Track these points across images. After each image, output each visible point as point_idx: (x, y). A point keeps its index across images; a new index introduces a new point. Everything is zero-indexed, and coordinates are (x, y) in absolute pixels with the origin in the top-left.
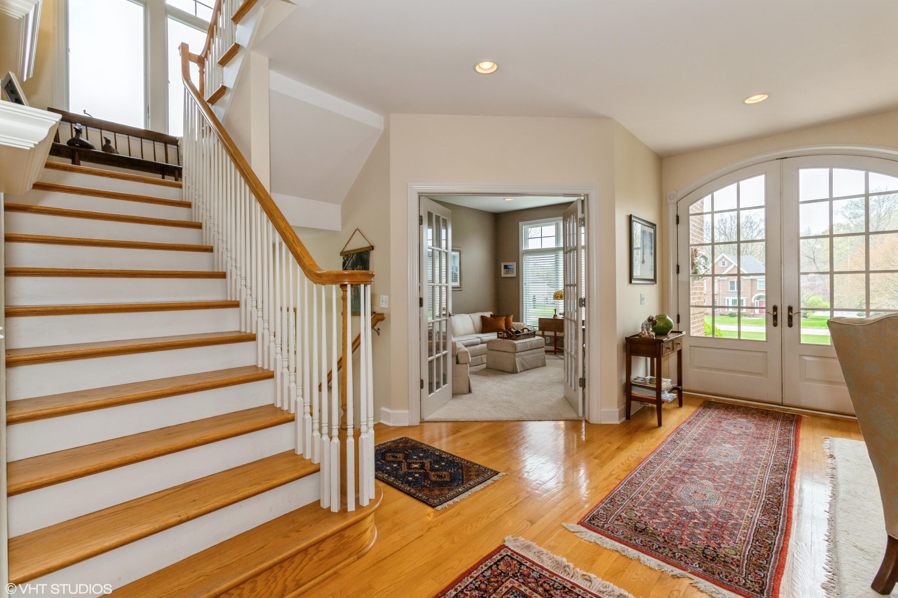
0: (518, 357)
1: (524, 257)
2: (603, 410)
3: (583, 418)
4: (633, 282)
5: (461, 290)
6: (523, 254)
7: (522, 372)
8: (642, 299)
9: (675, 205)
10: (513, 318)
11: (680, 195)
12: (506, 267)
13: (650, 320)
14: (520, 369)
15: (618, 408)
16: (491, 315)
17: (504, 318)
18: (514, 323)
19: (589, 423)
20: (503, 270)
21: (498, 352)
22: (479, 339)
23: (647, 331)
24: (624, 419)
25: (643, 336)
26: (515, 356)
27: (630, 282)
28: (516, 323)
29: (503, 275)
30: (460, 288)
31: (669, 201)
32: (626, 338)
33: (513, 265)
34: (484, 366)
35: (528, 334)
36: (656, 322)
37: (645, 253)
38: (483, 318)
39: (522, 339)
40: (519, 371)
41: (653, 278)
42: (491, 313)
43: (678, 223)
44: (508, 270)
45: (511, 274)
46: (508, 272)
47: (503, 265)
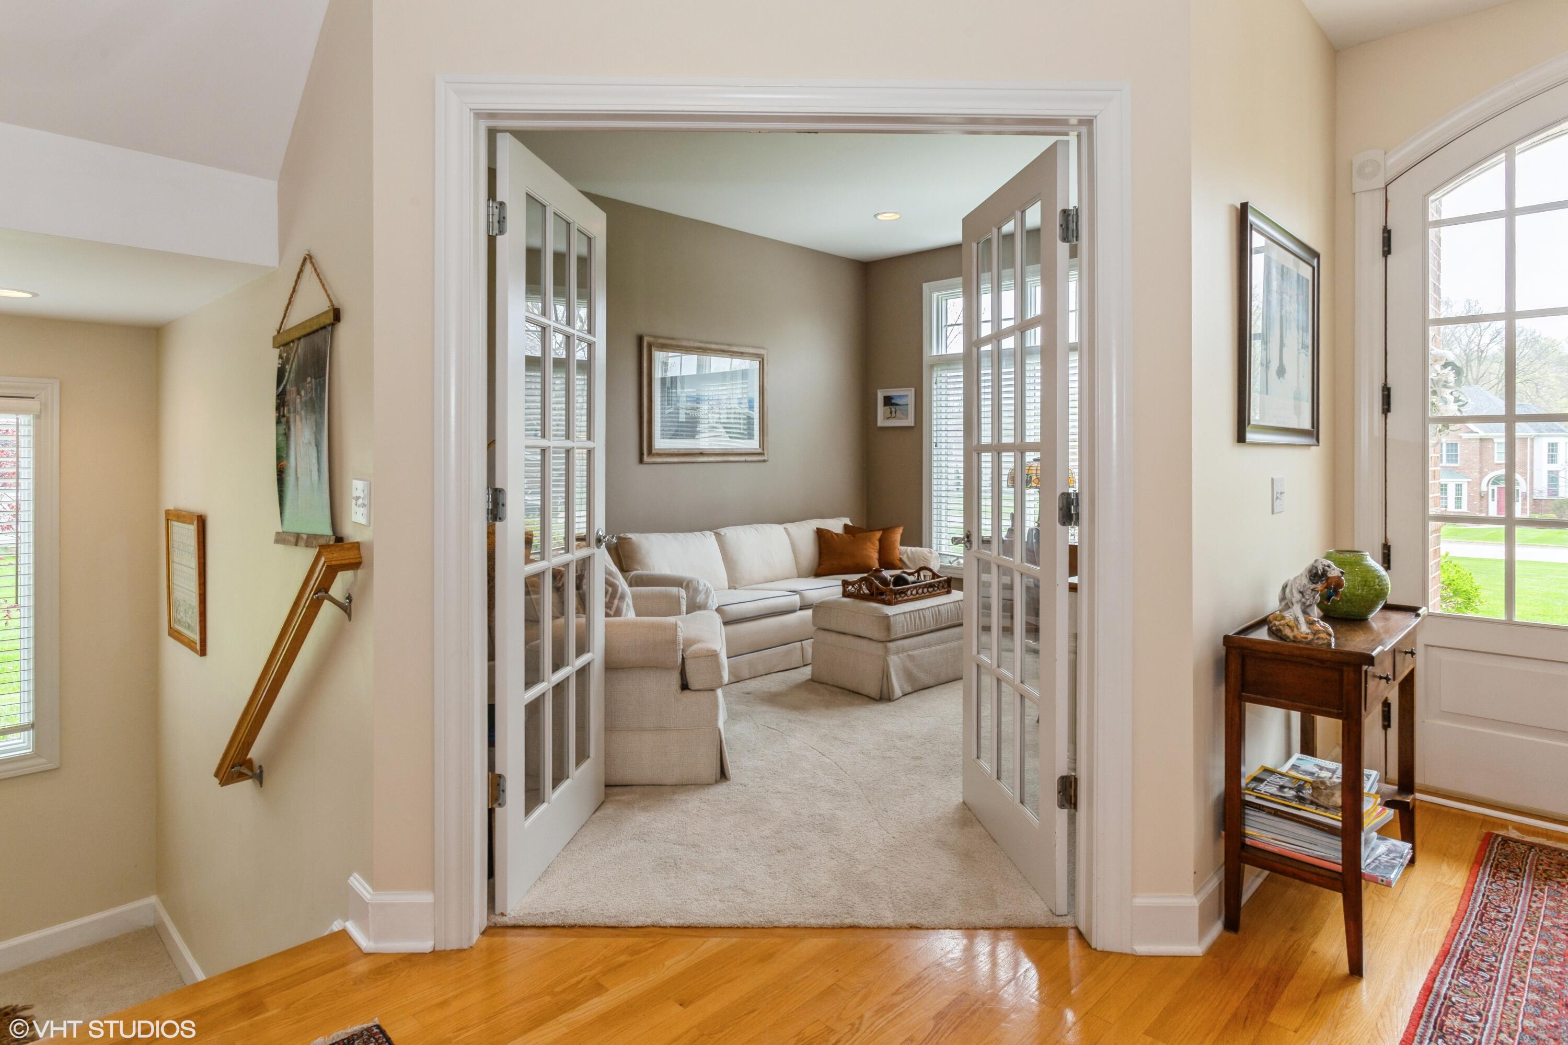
0: (897, 653)
1: (935, 375)
2: (1140, 901)
3: (1067, 922)
4: (1250, 436)
5: (764, 461)
6: (932, 366)
7: (908, 697)
8: (1275, 497)
9: (1379, 198)
10: (902, 536)
11: (1395, 161)
12: (888, 401)
13: (1316, 575)
14: (901, 687)
15: (1196, 893)
16: (846, 526)
17: (878, 535)
18: (903, 548)
19: (1089, 946)
20: (881, 409)
21: (843, 637)
22: (797, 597)
23: (1305, 612)
24: (1217, 928)
25: (1287, 632)
26: (887, 651)
27: (1241, 438)
28: (909, 548)
29: (881, 422)
30: (762, 454)
31: (1359, 184)
32: (1227, 639)
33: (907, 395)
34: (807, 672)
35: (931, 585)
36: (1339, 585)
37: (1286, 341)
38: (822, 536)
39: (912, 600)
40: (898, 692)
41: (1307, 425)
42: (847, 521)
43: (1387, 250)
44: (893, 410)
45: (900, 419)
46: (893, 415)
47: (881, 395)
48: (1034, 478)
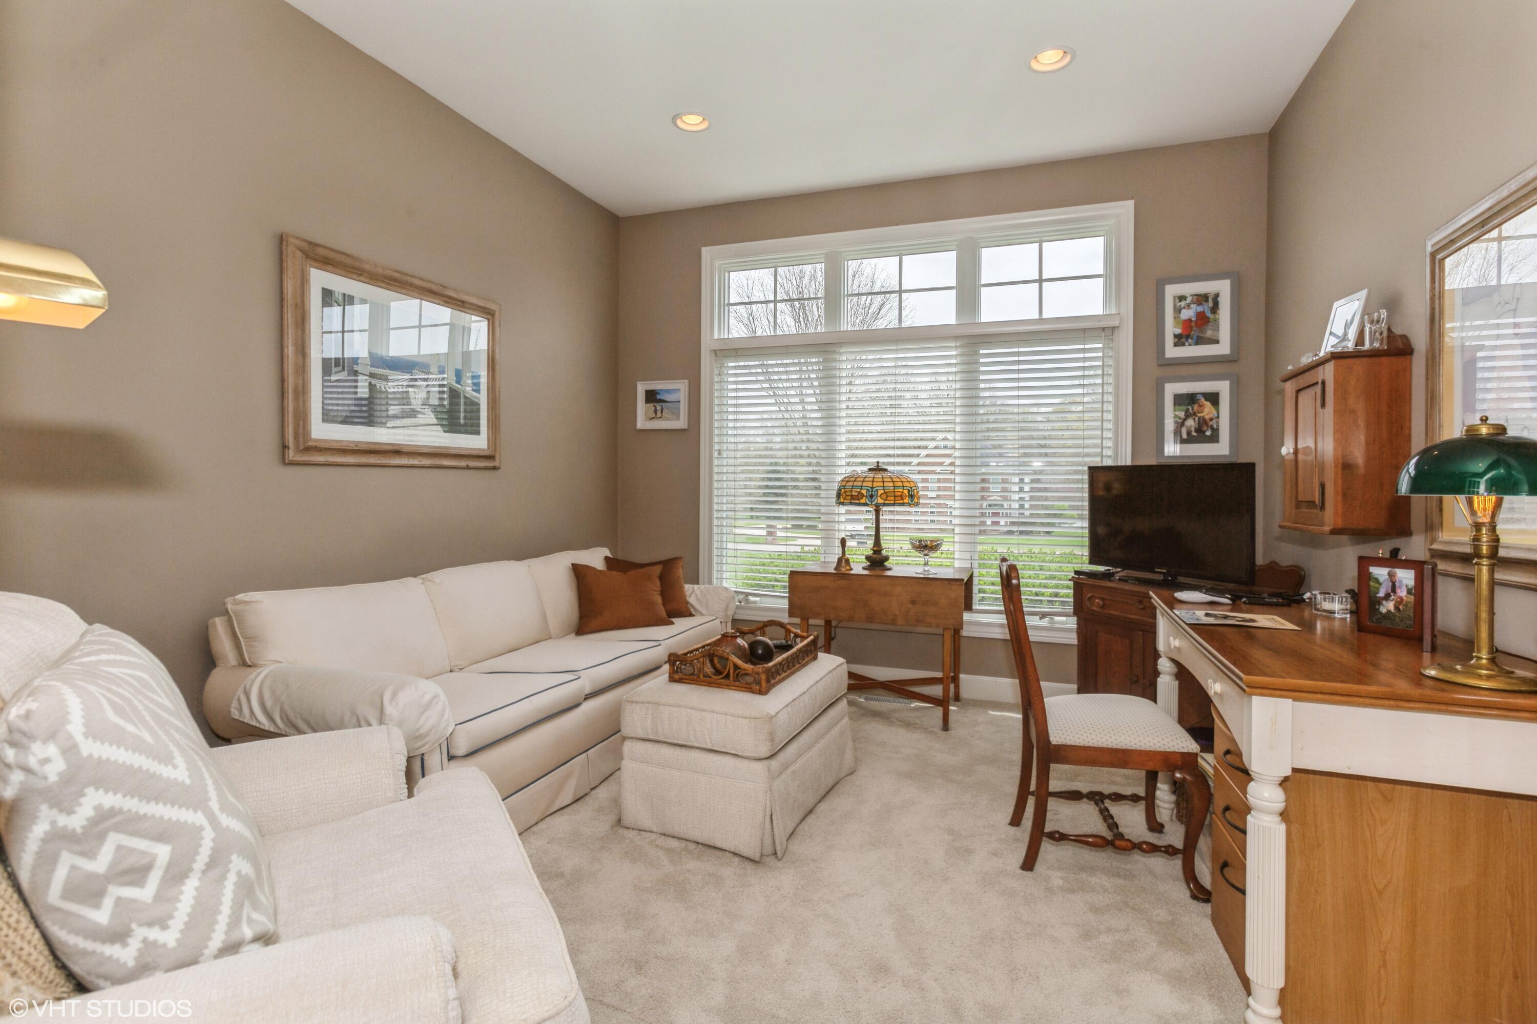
1: (717, 365)
5: (495, 468)
6: (712, 355)
12: (651, 396)
14: (786, 828)
16: (607, 560)
17: (658, 570)
18: (689, 587)
20: (641, 406)
22: (581, 683)
26: (770, 775)
28: (695, 587)
29: (642, 423)
30: (492, 458)
33: (677, 389)
38: (579, 571)
42: (606, 552)
44: (659, 408)
45: (669, 419)
46: (659, 414)
47: (641, 388)
48: (880, 492)
